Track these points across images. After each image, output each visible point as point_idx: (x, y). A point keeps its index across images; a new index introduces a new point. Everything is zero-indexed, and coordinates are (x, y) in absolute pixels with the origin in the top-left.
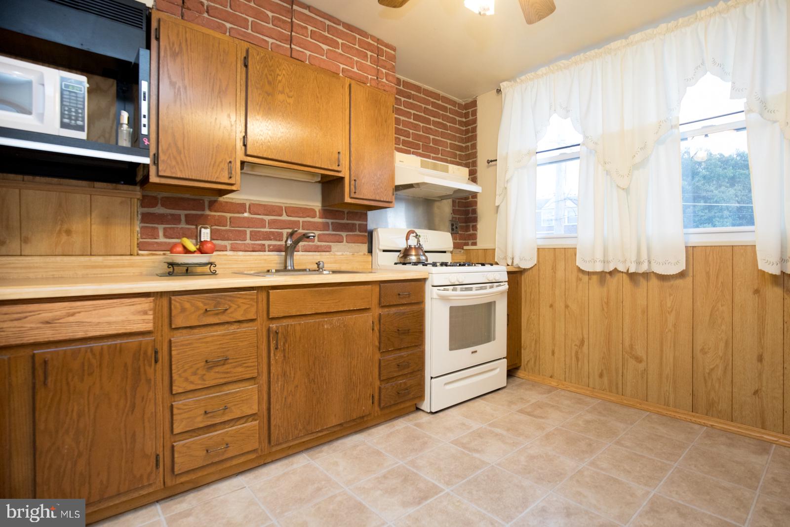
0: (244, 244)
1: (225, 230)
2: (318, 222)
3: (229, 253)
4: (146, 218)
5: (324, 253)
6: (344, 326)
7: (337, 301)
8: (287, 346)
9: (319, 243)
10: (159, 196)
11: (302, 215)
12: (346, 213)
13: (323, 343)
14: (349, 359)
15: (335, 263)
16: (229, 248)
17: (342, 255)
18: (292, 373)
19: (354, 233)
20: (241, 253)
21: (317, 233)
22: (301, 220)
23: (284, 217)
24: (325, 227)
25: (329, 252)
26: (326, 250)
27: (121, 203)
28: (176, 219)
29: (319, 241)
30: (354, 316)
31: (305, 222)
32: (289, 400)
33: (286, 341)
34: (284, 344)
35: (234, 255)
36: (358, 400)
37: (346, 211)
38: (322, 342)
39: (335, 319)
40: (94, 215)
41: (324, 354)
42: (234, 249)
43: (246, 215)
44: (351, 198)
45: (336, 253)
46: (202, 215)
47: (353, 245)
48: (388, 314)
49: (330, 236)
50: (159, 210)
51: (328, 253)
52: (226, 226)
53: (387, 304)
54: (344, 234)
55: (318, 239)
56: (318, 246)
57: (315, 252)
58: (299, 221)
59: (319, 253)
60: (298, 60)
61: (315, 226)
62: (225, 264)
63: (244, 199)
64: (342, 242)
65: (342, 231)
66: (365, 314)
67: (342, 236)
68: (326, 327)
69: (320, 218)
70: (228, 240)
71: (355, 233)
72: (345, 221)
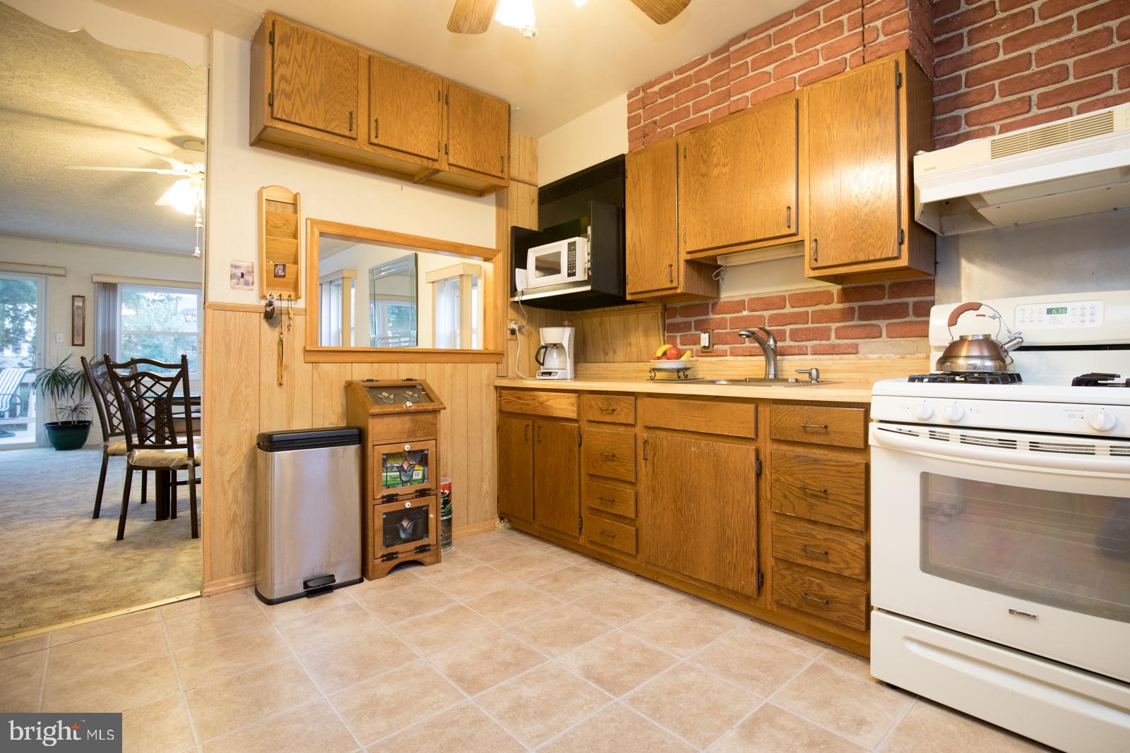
0: (742, 347)
1: (724, 333)
2: (834, 310)
3: (729, 358)
4: (670, 328)
5: (847, 356)
6: (715, 456)
7: (708, 419)
8: (656, 459)
9: (838, 342)
10: (678, 307)
11: (809, 302)
12: (887, 287)
13: (690, 469)
14: (722, 502)
15: (858, 372)
16: (728, 353)
17: (880, 358)
18: (661, 492)
19: (903, 320)
20: (741, 358)
21: (834, 326)
22: (810, 309)
23: (788, 310)
24: (847, 314)
25: (856, 354)
26: (846, 352)
27: (652, 317)
28: (687, 327)
29: (836, 338)
30: (728, 445)
31: (816, 311)
32: (658, 521)
33: (655, 454)
34: (653, 457)
35: (734, 361)
36: (735, 565)
37: (887, 284)
38: (688, 467)
39: (704, 442)
40: (640, 330)
41: (691, 483)
42: (733, 354)
43: (745, 313)
44: (814, 269)
45: (869, 356)
46: (706, 319)
47: (903, 341)
48: (784, 455)
49: (856, 328)
50: (679, 320)
51: (853, 356)
52: (726, 329)
53: (782, 439)
54: (883, 324)
55: (836, 335)
56: (834, 346)
57: (832, 354)
58: (808, 312)
59: (838, 357)
60: (737, 111)
61: (829, 317)
62: (721, 370)
63: (742, 295)
64: (880, 336)
65: (877, 319)
66: (744, 446)
67: (879, 326)
68: (693, 449)
69: (839, 302)
70: (727, 343)
71: (907, 319)
72: (886, 301)
